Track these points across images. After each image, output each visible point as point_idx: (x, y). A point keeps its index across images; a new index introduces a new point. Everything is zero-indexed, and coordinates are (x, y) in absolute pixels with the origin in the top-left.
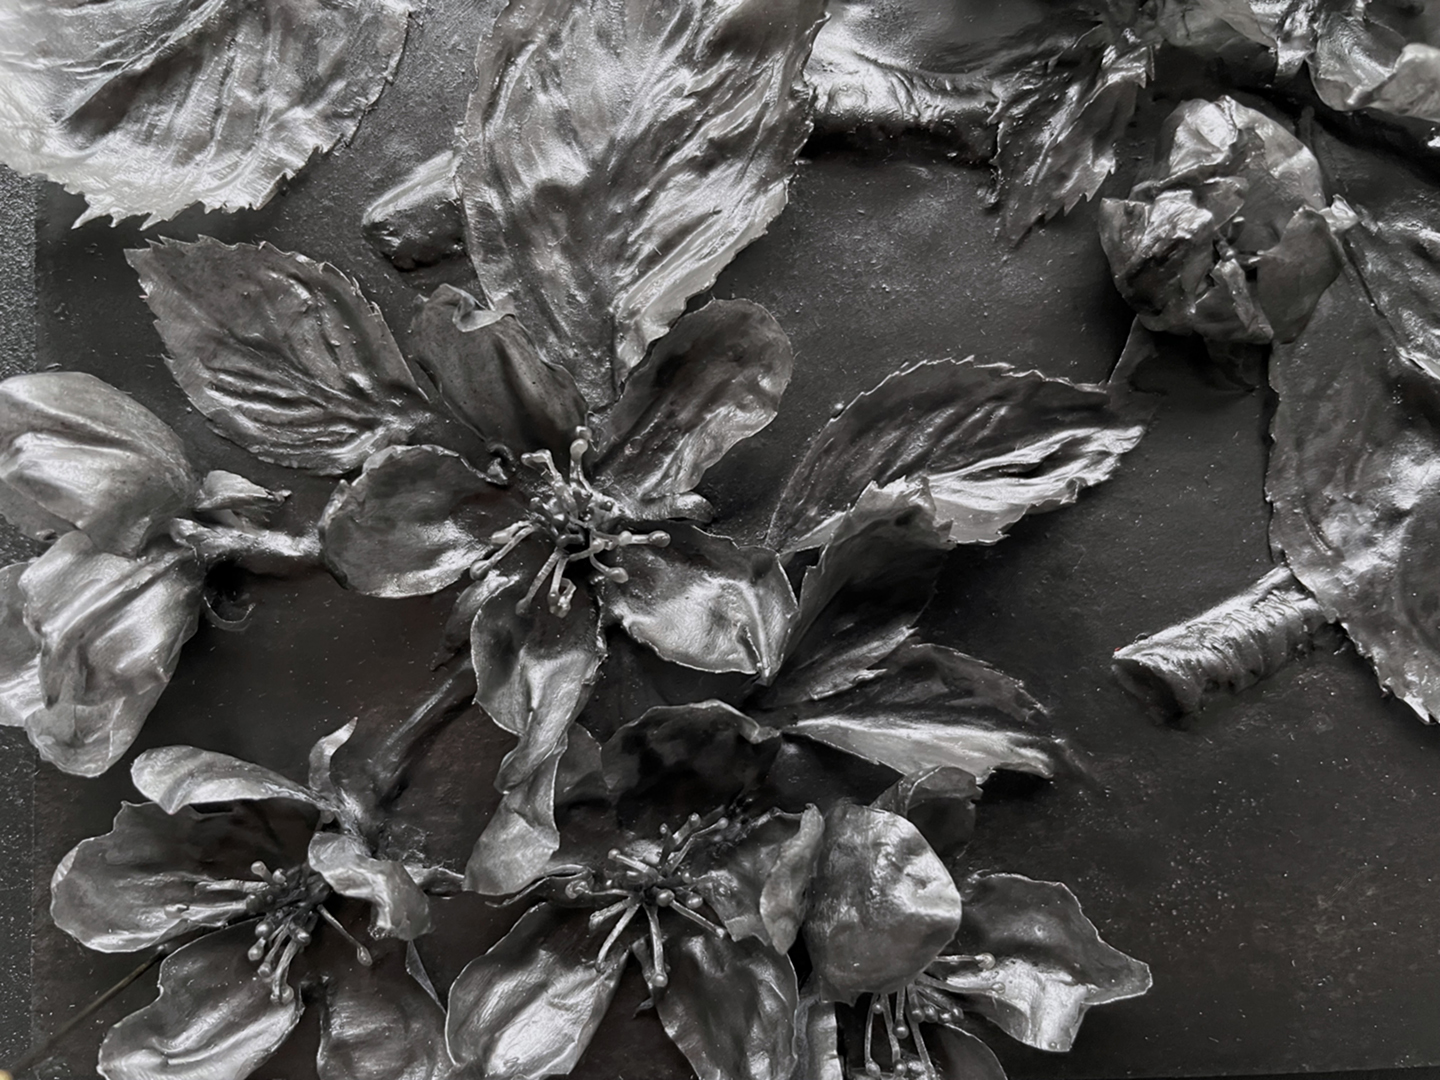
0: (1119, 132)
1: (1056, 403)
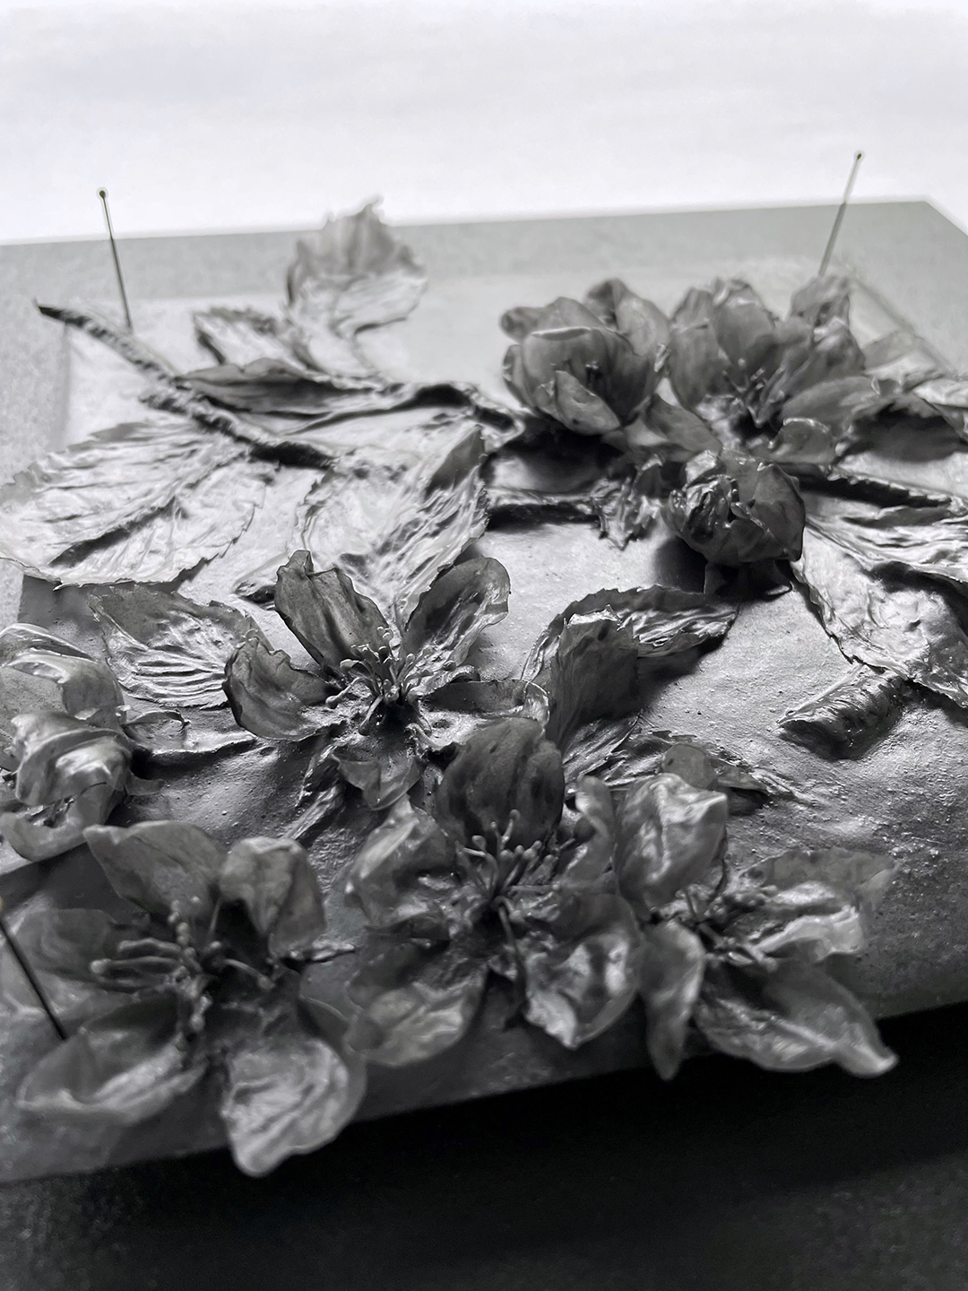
0: (659, 491)
1: (677, 607)
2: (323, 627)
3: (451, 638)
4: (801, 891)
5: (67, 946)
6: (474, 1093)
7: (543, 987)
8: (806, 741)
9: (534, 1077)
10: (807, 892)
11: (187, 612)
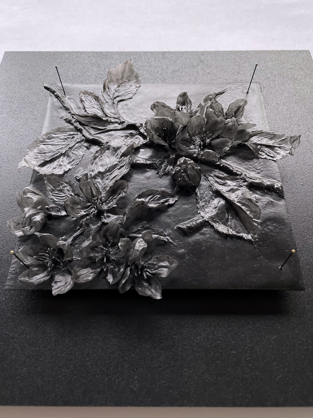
0: (173, 164)
1: (166, 195)
2: (90, 191)
3: (116, 197)
4: (164, 263)
5: (31, 251)
6: (94, 288)
7: (110, 273)
8: (180, 231)
9: (105, 287)
10: (165, 263)
11: (64, 182)
